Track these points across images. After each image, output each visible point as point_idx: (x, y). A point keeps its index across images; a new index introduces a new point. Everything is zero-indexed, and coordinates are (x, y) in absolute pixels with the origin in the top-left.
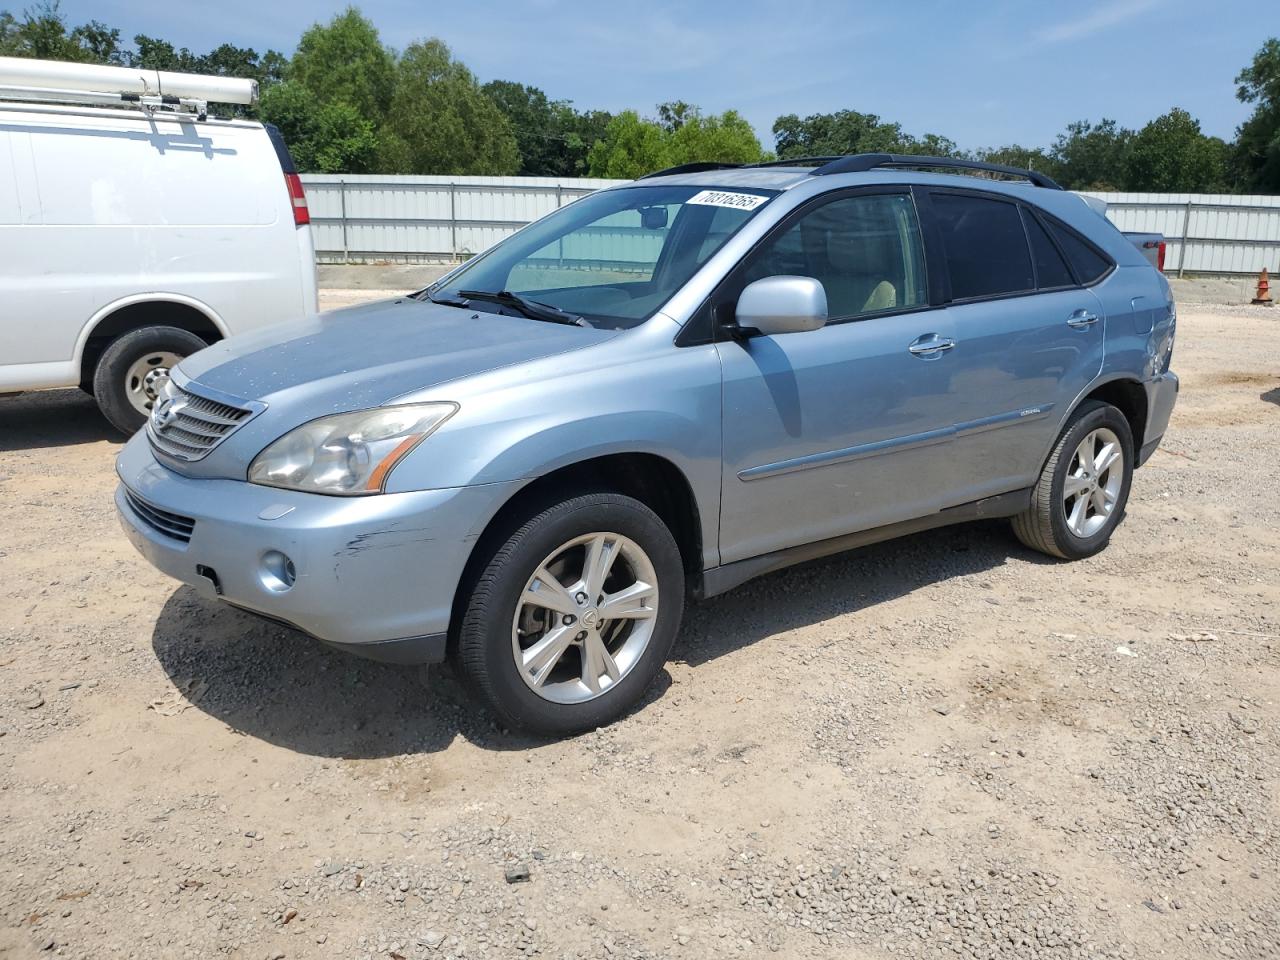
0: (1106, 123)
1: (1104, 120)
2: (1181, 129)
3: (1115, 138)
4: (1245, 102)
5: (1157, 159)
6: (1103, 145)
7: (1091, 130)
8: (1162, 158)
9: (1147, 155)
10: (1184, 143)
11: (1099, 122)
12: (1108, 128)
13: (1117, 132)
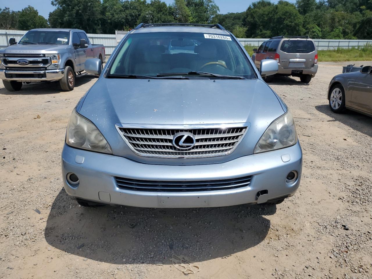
0: (6, 8)
1: (6, 7)
2: (33, 12)
3: (11, 14)
4: (54, 6)
5: (28, 21)
6: (7, 15)
7: (2, 11)
8: (30, 21)
9: (25, 20)
10: (35, 17)
11: (4, 8)
12: (8, 10)
13: (11, 12)
